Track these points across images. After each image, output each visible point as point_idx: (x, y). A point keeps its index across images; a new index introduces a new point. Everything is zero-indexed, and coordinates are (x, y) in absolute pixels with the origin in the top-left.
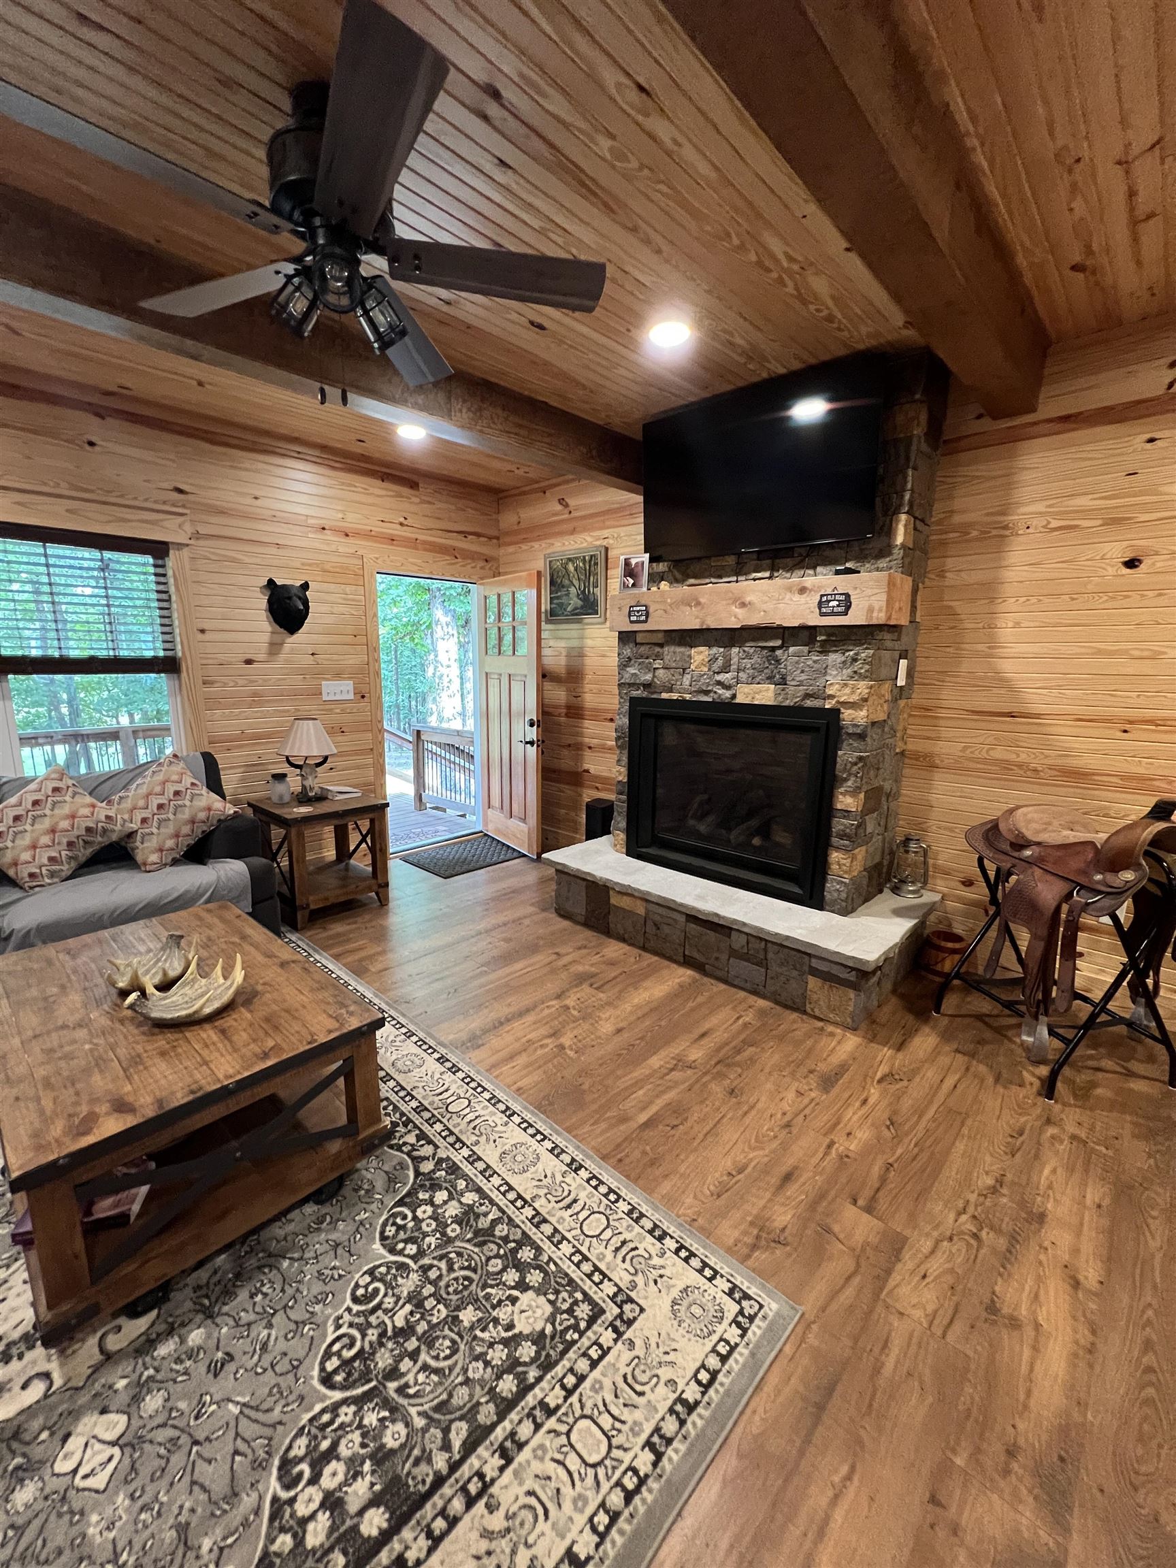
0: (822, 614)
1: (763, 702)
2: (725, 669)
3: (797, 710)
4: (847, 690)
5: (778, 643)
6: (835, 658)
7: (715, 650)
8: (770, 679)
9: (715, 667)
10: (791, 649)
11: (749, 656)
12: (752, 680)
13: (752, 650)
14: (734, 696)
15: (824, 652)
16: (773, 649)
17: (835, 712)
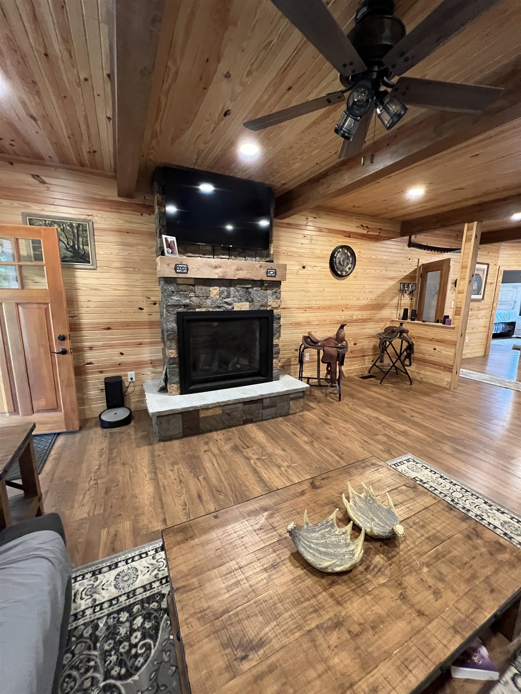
0: (268, 276)
1: (245, 309)
2: (228, 296)
3: (258, 311)
4: (275, 303)
5: (250, 286)
6: (269, 292)
7: (222, 288)
8: (247, 300)
9: (223, 296)
10: (255, 289)
11: (238, 291)
12: (240, 301)
13: (239, 289)
14: (233, 308)
15: (266, 290)
16: (248, 288)
17: (272, 311)
